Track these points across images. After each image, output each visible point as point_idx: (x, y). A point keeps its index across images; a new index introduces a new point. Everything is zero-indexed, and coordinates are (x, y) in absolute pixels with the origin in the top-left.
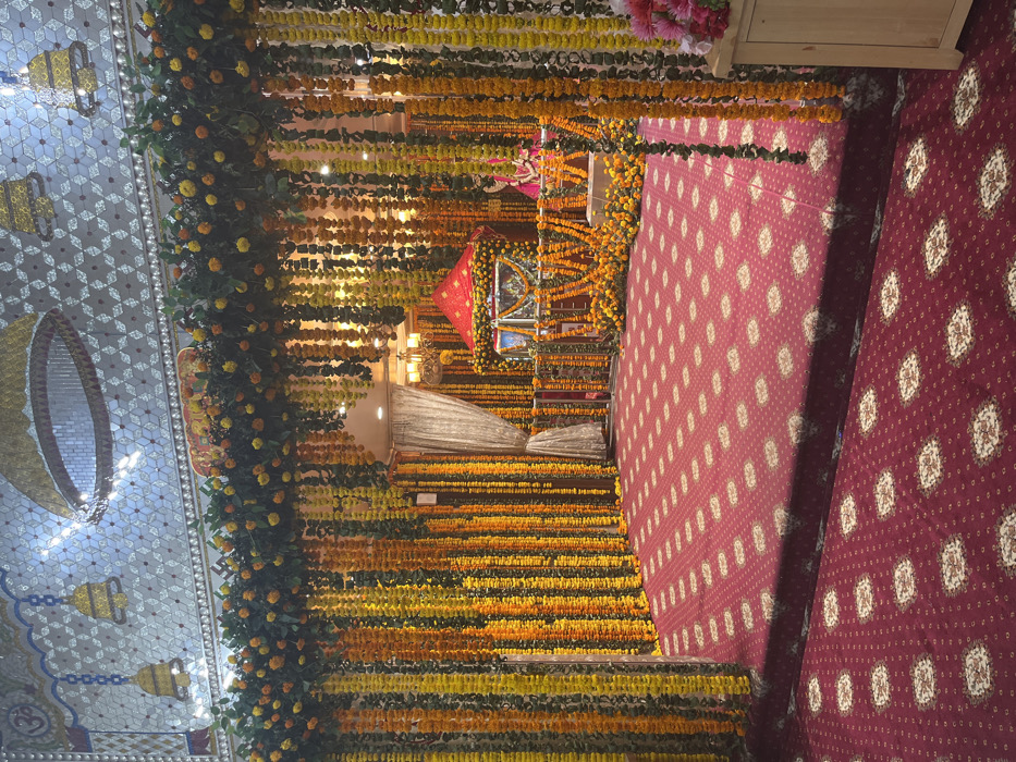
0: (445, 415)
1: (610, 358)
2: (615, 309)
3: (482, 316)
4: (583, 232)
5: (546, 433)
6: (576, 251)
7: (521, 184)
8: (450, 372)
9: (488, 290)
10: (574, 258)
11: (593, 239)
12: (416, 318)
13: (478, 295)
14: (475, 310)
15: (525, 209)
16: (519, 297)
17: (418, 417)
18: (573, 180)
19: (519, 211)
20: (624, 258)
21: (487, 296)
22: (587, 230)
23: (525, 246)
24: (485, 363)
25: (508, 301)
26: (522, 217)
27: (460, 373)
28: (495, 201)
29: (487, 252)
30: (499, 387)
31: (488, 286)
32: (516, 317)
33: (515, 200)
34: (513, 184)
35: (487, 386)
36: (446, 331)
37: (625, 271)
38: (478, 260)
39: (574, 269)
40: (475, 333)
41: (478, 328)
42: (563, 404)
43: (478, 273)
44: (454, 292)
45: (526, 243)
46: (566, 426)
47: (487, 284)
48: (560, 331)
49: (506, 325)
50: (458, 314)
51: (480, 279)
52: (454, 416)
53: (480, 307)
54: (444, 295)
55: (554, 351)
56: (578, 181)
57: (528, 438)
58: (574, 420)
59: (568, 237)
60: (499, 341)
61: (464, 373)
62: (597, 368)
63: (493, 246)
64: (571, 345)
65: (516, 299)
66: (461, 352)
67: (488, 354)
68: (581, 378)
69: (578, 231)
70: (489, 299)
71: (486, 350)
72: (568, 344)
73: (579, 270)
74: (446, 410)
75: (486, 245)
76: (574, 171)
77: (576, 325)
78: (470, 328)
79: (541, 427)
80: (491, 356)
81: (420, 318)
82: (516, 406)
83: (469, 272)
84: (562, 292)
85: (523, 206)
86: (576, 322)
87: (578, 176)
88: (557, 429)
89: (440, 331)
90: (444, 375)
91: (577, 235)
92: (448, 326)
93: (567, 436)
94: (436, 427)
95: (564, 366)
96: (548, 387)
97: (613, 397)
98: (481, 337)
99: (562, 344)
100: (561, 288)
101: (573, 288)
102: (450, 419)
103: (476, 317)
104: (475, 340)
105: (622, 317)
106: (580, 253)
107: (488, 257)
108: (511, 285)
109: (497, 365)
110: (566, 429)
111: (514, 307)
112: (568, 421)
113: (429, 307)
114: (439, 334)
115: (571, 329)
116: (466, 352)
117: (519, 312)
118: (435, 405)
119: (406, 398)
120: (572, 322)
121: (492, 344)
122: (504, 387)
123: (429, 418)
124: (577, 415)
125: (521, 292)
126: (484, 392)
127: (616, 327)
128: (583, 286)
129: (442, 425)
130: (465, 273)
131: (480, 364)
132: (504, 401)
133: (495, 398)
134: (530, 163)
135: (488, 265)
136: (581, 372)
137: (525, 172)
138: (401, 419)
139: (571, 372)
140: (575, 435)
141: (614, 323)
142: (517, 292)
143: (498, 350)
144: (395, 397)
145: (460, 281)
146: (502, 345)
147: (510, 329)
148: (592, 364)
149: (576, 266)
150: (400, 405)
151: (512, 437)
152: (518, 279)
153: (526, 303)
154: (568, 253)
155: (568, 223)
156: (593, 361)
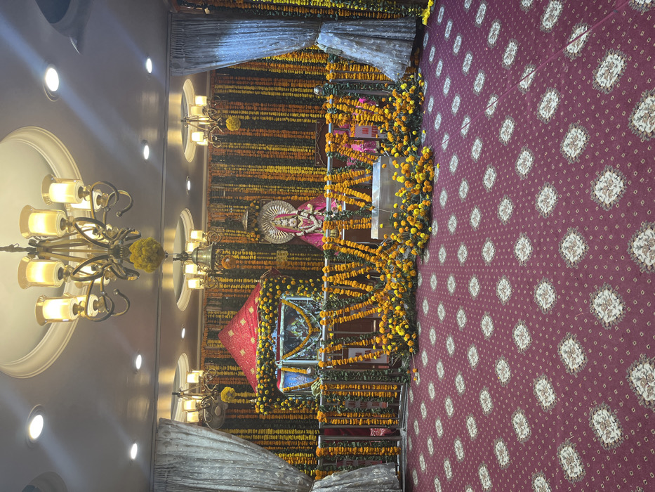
0: (217, 456)
1: (399, 388)
2: (407, 327)
3: (266, 351)
4: (368, 253)
5: (333, 477)
6: (362, 271)
7: (306, 234)
8: (234, 416)
9: (273, 326)
10: (360, 279)
11: (379, 259)
12: (203, 362)
13: (263, 330)
14: (260, 346)
15: (309, 259)
16: (303, 339)
17: (186, 459)
18: (358, 203)
19: (303, 261)
20: (413, 273)
21: (272, 332)
22: (372, 251)
23: (310, 283)
24: (267, 401)
25: (291, 343)
26: (307, 266)
27: (243, 417)
28: (283, 252)
29: (274, 288)
30: (282, 431)
31: (274, 322)
32: (299, 358)
33: (300, 251)
34: (299, 234)
35: (270, 431)
36: (232, 374)
37: (415, 287)
38: (264, 295)
39: (360, 291)
40: (258, 369)
41: (261, 364)
42: (350, 442)
43: (264, 308)
44: (241, 329)
45: (311, 280)
46: (355, 468)
47: (273, 319)
48: (346, 356)
49: (290, 366)
50: (242, 352)
51: (265, 314)
52: (227, 456)
53: (264, 342)
54: (231, 333)
55: (340, 379)
56: (362, 205)
57: (312, 483)
58: (362, 462)
59: (354, 258)
60: (282, 380)
61: (247, 416)
62: (386, 399)
63: (279, 283)
64: (358, 372)
65: (300, 341)
66: (245, 394)
67: (270, 392)
68: (369, 411)
69: (363, 252)
70: (275, 335)
71: (268, 388)
72: (356, 371)
73: (364, 292)
74: (219, 450)
75: (273, 282)
76: (358, 195)
77: (363, 350)
78: (253, 365)
79: (326, 471)
80: (273, 394)
81: (207, 360)
82: (298, 451)
83: (255, 308)
84: (348, 314)
85: (307, 257)
86: (363, 347)
87: (362, 201)
88: (345, 472)
89: (225, 373)
90: (226, 420)
91: (363, 256)
92: (234, 368)
93: (357, 481)
94: (206, 471)
95: (352, 397)
96: (334, 421)
97: (404, 434)
98: (264, 373)
99: (349, 371)
100: (347, 310)
101: (360, 310)
102: (223, 461)
103: (261, 353)
104: (258, 377)
105: (414, 336)
106: (366, 273)
107: (274, 293)
108: (295, 327)
109: (279, 403)
110: (356, 472)
111: (297, 349)
112: (356, 462)
113: (216, 350)
114: (224, 376)
115: (358, 355)
116: (250, 394)
117: (302, 354)
118: (206, 443)
119: (173, 435)
120: (359, 347)
121: (275, 382)
122: (286, 432)
123: (198, 460)
124: (366, 455)
125: (304, 335)
126: (266, 437)
127: (408, 348)
128: (369, 307)
129: (213, 468)
130: (251, 310)
131: (262, 402)
132: (286, 446)
133: (277, 443)
134: (314, 216)
135: (274, 300)
136: (370, 404)
137: (309, 224)
138: (166, 462)
139: (358, 404)
140: (366, 479)
141: (405, 344)
142: (301, 334)
143: (281, 389)
144: (161, 434)
145: (247, 319)
146: (285, 385)
147: (293, 370)
148: (380, 394)
149: (362, 287)
150: (167, 444)
151: (294, 483)
152: (302, 321)
153: (309, 345)
154: (354, 273)
155: (354, 244)
156: (382, 391)
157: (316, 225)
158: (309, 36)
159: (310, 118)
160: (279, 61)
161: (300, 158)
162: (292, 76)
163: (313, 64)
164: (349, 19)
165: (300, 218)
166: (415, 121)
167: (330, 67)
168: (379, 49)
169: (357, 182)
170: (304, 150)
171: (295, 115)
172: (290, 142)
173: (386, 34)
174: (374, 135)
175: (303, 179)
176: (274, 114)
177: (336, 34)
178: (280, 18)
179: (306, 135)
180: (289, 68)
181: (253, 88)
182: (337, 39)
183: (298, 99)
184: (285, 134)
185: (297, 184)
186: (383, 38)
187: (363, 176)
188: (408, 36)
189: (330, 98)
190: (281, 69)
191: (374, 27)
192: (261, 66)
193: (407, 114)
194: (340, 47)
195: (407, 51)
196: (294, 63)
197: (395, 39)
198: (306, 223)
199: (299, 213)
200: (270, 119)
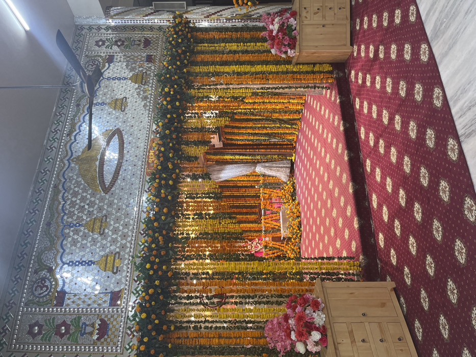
6: (279, 254)
7: (255, 252)
18: (275, 227)
22: (282, 245)
34: (252, 252)
56: (277, 227)
59: (275, 248)
76: (275, 223)
87: (277, 225)
91: (279, 247)
106: (281, 254)
134: (259, 243)
137: (257, 247)
154: (276, 255)
155: (275, 243)
157: (260, 247)
158: (253, 168)
159: (255, 203)
160: (241, 181)
161: (251, 220)
162: (246, 187)
163: (255, 181)
164: (267, 162)
165: (253, 245)
166: (293, 195)
167: (261, 178)
168: (278, 171)
169: (274, 218)
170: (253, 216)
171: (248, 202)
172: (247, 214)
173: (280, 166)
174: (279, 201)
175: (253, 229)
176: (240, 202)
177: (262, 167)
178: (242, 163)
179: (254, 210)
180: (245, 183)
181: (230, 193)
182: (262, 169)
183: (250, 196)
184: (245, 210)
185: (251, 231)
186: (279, 167)
187: (276, 216)
188: (288, 166)
189: (261, 189)
190: (242, 184)
191: (275, 164)
192: (233, 183)
193: (291, 192)
194: (264, 171)
195: (288, 171)
196: (247, 181)
197: (284, 167)
198: (255, 247)
199: (252, 243)
200: (238, 204)
